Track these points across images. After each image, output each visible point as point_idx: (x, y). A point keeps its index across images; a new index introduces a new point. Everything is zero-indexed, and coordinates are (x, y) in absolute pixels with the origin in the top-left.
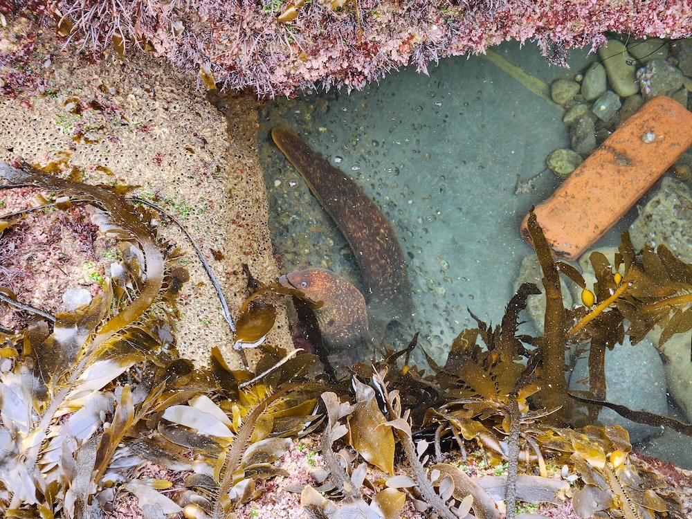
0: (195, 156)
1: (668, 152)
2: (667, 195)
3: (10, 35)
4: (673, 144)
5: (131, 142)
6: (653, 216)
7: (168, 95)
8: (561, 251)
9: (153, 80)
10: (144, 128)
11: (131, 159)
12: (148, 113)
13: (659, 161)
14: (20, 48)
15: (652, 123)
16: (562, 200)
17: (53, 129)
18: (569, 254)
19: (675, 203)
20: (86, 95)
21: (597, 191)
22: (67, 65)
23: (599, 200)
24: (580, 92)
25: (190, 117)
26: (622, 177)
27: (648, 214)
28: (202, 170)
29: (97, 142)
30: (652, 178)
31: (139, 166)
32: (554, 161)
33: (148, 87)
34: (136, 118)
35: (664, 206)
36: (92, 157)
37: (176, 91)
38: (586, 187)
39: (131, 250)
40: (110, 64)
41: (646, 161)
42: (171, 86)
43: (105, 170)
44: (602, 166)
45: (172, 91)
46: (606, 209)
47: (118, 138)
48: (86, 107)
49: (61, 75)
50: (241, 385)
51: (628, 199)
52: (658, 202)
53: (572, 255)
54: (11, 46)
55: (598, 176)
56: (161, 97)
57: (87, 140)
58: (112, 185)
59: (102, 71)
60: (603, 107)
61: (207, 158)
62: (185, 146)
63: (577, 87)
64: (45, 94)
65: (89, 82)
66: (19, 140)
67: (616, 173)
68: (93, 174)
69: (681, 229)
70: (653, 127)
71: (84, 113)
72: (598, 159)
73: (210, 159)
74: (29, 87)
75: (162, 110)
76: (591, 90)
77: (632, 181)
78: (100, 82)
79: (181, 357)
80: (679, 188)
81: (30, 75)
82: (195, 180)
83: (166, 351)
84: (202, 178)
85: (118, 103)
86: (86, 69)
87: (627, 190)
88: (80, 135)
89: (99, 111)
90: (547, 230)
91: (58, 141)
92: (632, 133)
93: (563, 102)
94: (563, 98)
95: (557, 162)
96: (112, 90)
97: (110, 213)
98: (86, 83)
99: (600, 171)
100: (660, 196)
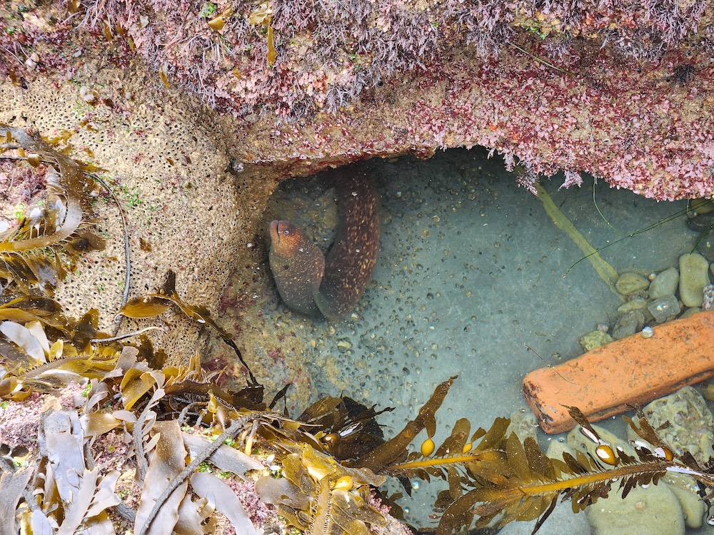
0: (172, 167)
1: (695, 361)
2: (678, 400)
3: (46, 15)
4: (704, 357)
5: (124, 139)
6: (654, 413)
7: (175, 115)
8: (546, 413)
9: (167, 98)
10: (140, 133)
11: (115, 151)
12: (150, 122)
13: (682, 367)
14: (55, 31)
15: (692, 332)
16: (570, 369)
17: (69, 113)
18: (551, 419)
19: (681, 409)
20: (106, 92)
21: (606, 372)
22: (96, 61)
23: (604, 381)
24: (647, 289)
25: (186, 138)
26: (637, 368)
27: (650, 411)
28: (173, 181)
29: (97, 131)
30: (669, 379)
31: (120, 158)
32: (588, 338)
33: (160, 102)
34: (138, 123)
35: (668, 408)
36: (87, 141)
37: (184, 114)
38: (597, 365)
39: (57, 203)
40: (133, 73)
41: (671, 362)
42: (182, 109)
43: (90, 152)
44: (623, 352)
45: (181, 113)
46: (607, 391)
47: (114, 133)
48: (102, 102)
49: (89, 68)
50: (93, 340)
51: (634, 389)
52: (665, 403)
53: (555, 421)
54: (47, 26)
55: (614, 360)
56: (167, 114)
57: (89, 127)
58: (86, 163)
59: (125, 77)
60: (659, 308)
61: (183, 173)
62: (168, 157)
63: (645, 283)
64: (71, 80)
65: (111, 83)
66: (42, 115)
67: (634, 363)
68: (79, 153)
69: (675, 434)
70: (691, 335)
71: (98, 107)
72: (622, 345)
73: (185, 176)
74: (60, 70)
75: (163, 123)
76: (657, 289)
77: (646, 376)
78: (120, 86)
79: (55, 300)
80: (695, 399)
81: (61, 60)
82: (160, 184)
83: (42, 289)
84: (169, 186)
85: (128, 107)
86: (111, 71)
87: (637, 381)
88: (86, 122)
89: (109, 108)
90: (541, 391)
91: (69, 123)
92: (668, 334)
93: (625, 292)
94: (626, 289)
95: (590, 340)
96: (128, 95)
97: (62, 175)
98: (108, 83)
99: (618, 356)
100: (670, 398)
